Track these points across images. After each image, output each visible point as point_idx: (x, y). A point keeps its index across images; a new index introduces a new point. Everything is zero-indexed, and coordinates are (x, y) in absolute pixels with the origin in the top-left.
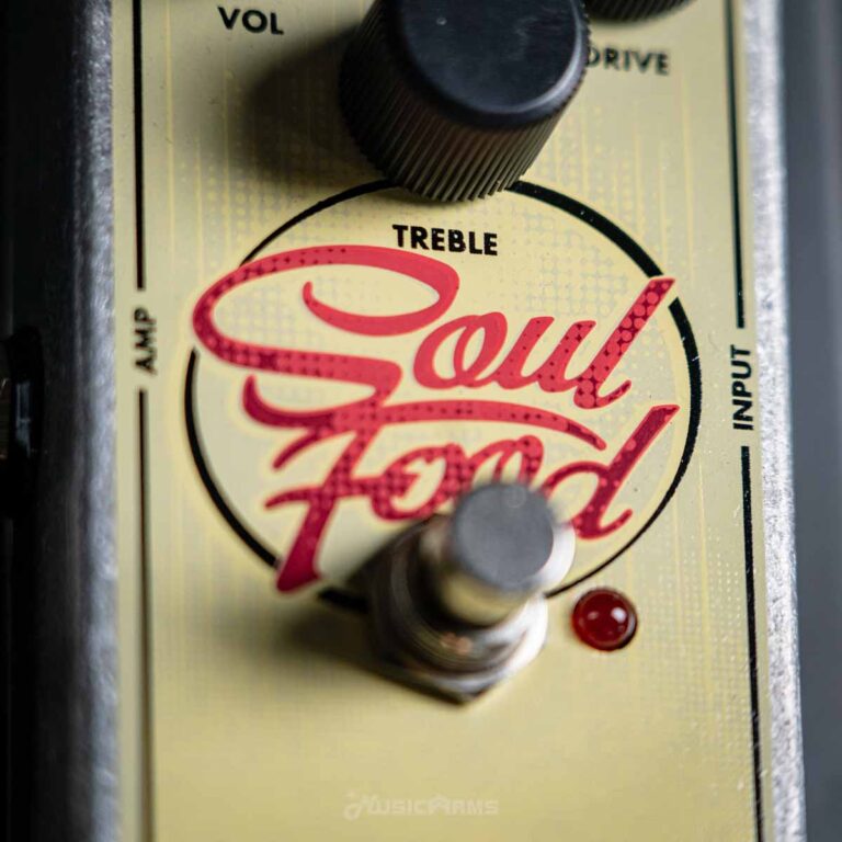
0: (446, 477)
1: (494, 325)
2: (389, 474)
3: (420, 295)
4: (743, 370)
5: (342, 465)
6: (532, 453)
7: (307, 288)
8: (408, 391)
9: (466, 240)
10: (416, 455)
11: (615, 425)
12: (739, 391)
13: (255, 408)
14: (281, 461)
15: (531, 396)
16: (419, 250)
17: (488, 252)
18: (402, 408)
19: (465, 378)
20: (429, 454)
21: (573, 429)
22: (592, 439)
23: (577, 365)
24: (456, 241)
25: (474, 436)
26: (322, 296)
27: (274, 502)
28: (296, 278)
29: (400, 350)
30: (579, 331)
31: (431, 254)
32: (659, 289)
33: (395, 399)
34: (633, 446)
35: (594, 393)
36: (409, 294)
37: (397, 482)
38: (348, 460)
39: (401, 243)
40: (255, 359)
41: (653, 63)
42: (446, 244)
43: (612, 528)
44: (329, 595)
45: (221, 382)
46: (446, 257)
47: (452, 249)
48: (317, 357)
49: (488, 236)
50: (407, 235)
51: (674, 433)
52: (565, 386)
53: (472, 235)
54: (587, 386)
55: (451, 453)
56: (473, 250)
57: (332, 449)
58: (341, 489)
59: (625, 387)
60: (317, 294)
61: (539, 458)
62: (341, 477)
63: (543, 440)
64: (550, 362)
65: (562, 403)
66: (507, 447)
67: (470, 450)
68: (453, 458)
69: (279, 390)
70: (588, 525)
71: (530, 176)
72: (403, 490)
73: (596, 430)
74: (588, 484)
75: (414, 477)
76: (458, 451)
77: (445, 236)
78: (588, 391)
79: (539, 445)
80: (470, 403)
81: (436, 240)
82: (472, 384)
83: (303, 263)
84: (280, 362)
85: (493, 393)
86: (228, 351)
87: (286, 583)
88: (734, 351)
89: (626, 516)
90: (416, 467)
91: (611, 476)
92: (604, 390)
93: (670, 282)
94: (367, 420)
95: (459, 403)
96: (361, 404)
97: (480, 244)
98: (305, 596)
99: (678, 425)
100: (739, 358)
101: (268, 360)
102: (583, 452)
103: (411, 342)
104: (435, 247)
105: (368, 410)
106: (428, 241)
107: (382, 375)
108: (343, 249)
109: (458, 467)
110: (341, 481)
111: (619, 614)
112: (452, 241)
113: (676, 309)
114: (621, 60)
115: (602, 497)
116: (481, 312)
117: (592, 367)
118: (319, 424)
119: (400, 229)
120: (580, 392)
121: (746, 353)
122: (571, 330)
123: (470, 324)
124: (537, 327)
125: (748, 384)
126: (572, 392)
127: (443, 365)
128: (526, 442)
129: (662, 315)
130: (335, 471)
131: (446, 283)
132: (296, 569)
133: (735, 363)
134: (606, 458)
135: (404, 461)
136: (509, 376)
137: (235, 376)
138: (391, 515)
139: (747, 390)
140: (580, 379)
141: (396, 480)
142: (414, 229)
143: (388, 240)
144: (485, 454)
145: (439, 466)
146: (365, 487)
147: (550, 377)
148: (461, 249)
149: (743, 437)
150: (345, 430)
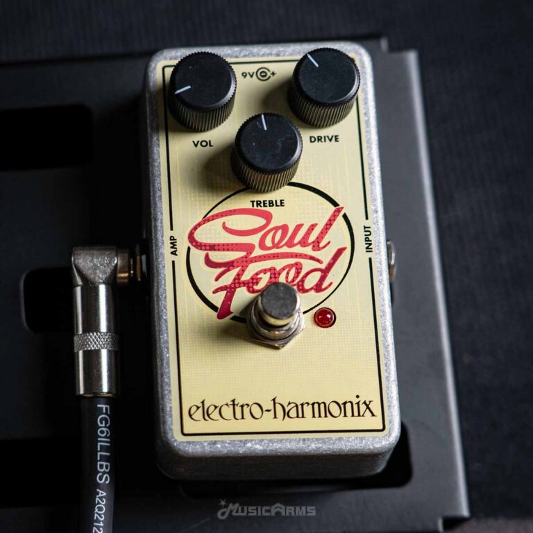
0: (271, 278)
1: (284, 228)
2: (252, 278)
3: (261, 221)
4: (368, 233)
5: (237, 277)
6: (298, 267)
7: (224, 223)
8: (257, 252)
9: (274, 203)
10: (261, 272)
11: (326, 256)
12: (367, 240)
13: (209, 262)
14: (217, 279)
15: (298, 249)
16: (259, 208)
17: (282, 205)
18: (256, 257)
19: (276, 246)
20: (265, 271)
21: (312, 258)
22: (318, 261)
23: (312, 238)
24: (271, 204)
25: (278, 264)
26: (228, 225)
27: (216, 291)
28: (220, 221)
29: (254, 239)
30: (313, 227)
31: (263, 208)
32: (339, 211)
33: (253, 255)
34: (332, 261)
35: (318, 246)
36: (257, 222)
37: (255, 281)
38: (239, 275)
39: (253, 206)
40: (208, 248)
41: (334, 138)
42: (268, 205)
43: (326, 288)
44: (234, 318)
45: (198, 256)
46: (268, 209)
47: (270, 206)
48: (228, 245)
49: (281, 201)
50: (255, 203)
51: (346, 255)
52: (308, 245)
53: (276, 201)
54: (316, 244)
55: (272, 270)
56: (277, 206)
57: (233, 273)
58: (237, 285)
59: (329, 243)
60: (227, 225)
61: (301, 269)
62: (237, 281)
63: (302, 262)
64: (303, 238)
65: (308, 250)
66: (290, 266)
67: (278, 268)
68: (273, 272)
69: (216, 256)
70: (318, 288)
71: (293, 180)
72: (257, 283)
73: (320, 258)
74: (318, 275)
75: (261, 278)
76: (275, 269)
77: (268, 202)
78: (316, 246)
79: (301, 264)
80: (278, 253)
81: (264, 204)
82: (277, 248)
83: (222, 216)
84: (216, 247)
85: (285, 250)
86: (199, 246)
87: (220, 317)
88: (365, 228)
89: (331, 284)
90: (261, 275)
91: (325, 272)
92: (322, 245)
93: (342, 208)
94: (244, 263)
95: (274, 254)
96: (242, 258)
97: (279, 203)
98: (227, 319)
99: (347, 253)
100: (367, 229)
101: (213, 247)
102: (316, 265)
103: (258, 236)
104: (264, 206)
105: (245, 260)
106: (262, 205)
107: (249, 248)
108: (235, 210)
109: (275, 274)
110: (237, 282)
111: (329, 316)
112: (270, 203)
113: (345, 217)
114: (323, 140)
115: (323, 279)
116: (280, 224)
117: (317, 238)
118: (229, 266)
119: (253, 202)
120: (314, 246)
121: (369, 228)
122: (310, 227)
123: (276, 229)
124: (299, 227)
125: (370, 238)
126: (311, 246)
127: (268, 243)
128: (296, 264)
129: (340, 219)
130: (235, 279)
131: (268, 217)
132: (223, 311)
133: (365, 231)
134: (323, 266)
135: (257, 274)
136: (290, 244)
137: (202, 254)
138: (254, 292)
139: (370, 239)
140: (314, 242)
141: (255, 280)
142: (257, 201)
143: (249, 206)
144: (283, 269)
145: (268, 274)
146: (244, 284)
147: (304, 243)
148: (273, 205)
149: (369, 255)
150: (238, 266)
